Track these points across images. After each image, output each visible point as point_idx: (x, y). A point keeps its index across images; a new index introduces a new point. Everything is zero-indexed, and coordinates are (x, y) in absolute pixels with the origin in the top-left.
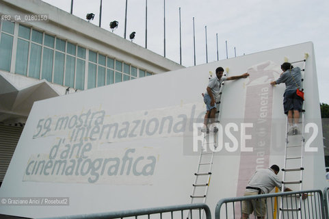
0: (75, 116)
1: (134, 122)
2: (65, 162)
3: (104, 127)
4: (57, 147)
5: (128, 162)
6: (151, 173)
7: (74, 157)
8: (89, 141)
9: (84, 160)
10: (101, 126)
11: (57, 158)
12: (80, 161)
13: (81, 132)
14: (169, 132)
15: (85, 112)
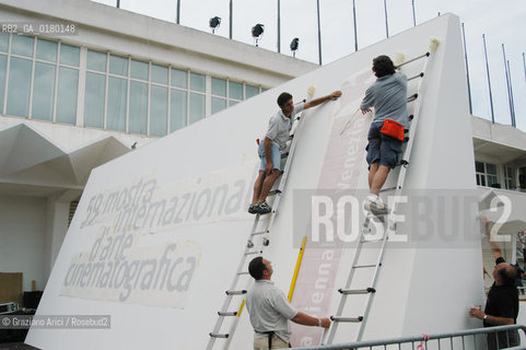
0: (126, 190)
1: (183, 197)
2: (103, 265)
3: (151, 207)
4: (99, 241)
5: (165, 265)
6: (186, 287)
7: (112, 259)
8: (132, 231)
9: (121, 262)
10: (148, 205)
11: (97, 260)
12: (117, 263)
13: (127, 215)
14: (219, 213)
15: (136, 184)
